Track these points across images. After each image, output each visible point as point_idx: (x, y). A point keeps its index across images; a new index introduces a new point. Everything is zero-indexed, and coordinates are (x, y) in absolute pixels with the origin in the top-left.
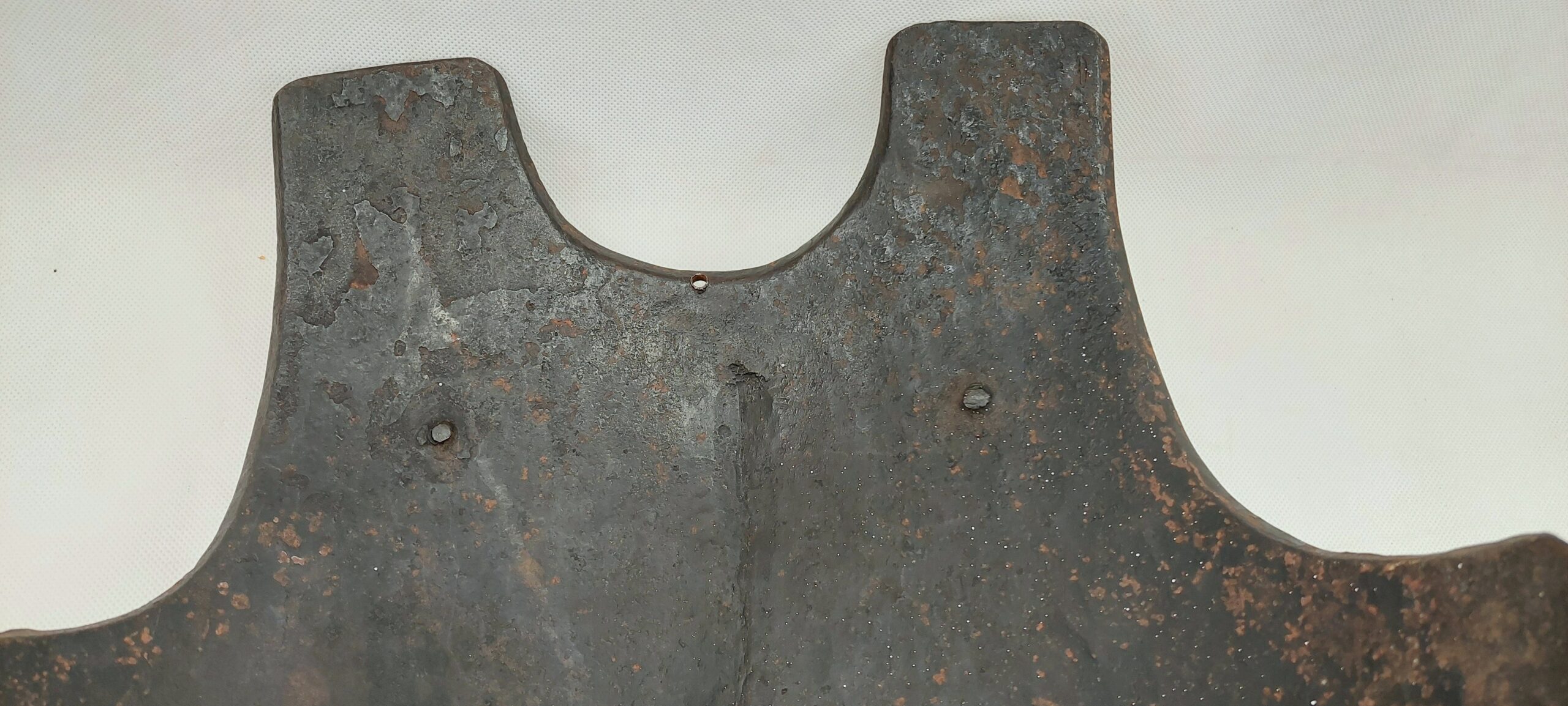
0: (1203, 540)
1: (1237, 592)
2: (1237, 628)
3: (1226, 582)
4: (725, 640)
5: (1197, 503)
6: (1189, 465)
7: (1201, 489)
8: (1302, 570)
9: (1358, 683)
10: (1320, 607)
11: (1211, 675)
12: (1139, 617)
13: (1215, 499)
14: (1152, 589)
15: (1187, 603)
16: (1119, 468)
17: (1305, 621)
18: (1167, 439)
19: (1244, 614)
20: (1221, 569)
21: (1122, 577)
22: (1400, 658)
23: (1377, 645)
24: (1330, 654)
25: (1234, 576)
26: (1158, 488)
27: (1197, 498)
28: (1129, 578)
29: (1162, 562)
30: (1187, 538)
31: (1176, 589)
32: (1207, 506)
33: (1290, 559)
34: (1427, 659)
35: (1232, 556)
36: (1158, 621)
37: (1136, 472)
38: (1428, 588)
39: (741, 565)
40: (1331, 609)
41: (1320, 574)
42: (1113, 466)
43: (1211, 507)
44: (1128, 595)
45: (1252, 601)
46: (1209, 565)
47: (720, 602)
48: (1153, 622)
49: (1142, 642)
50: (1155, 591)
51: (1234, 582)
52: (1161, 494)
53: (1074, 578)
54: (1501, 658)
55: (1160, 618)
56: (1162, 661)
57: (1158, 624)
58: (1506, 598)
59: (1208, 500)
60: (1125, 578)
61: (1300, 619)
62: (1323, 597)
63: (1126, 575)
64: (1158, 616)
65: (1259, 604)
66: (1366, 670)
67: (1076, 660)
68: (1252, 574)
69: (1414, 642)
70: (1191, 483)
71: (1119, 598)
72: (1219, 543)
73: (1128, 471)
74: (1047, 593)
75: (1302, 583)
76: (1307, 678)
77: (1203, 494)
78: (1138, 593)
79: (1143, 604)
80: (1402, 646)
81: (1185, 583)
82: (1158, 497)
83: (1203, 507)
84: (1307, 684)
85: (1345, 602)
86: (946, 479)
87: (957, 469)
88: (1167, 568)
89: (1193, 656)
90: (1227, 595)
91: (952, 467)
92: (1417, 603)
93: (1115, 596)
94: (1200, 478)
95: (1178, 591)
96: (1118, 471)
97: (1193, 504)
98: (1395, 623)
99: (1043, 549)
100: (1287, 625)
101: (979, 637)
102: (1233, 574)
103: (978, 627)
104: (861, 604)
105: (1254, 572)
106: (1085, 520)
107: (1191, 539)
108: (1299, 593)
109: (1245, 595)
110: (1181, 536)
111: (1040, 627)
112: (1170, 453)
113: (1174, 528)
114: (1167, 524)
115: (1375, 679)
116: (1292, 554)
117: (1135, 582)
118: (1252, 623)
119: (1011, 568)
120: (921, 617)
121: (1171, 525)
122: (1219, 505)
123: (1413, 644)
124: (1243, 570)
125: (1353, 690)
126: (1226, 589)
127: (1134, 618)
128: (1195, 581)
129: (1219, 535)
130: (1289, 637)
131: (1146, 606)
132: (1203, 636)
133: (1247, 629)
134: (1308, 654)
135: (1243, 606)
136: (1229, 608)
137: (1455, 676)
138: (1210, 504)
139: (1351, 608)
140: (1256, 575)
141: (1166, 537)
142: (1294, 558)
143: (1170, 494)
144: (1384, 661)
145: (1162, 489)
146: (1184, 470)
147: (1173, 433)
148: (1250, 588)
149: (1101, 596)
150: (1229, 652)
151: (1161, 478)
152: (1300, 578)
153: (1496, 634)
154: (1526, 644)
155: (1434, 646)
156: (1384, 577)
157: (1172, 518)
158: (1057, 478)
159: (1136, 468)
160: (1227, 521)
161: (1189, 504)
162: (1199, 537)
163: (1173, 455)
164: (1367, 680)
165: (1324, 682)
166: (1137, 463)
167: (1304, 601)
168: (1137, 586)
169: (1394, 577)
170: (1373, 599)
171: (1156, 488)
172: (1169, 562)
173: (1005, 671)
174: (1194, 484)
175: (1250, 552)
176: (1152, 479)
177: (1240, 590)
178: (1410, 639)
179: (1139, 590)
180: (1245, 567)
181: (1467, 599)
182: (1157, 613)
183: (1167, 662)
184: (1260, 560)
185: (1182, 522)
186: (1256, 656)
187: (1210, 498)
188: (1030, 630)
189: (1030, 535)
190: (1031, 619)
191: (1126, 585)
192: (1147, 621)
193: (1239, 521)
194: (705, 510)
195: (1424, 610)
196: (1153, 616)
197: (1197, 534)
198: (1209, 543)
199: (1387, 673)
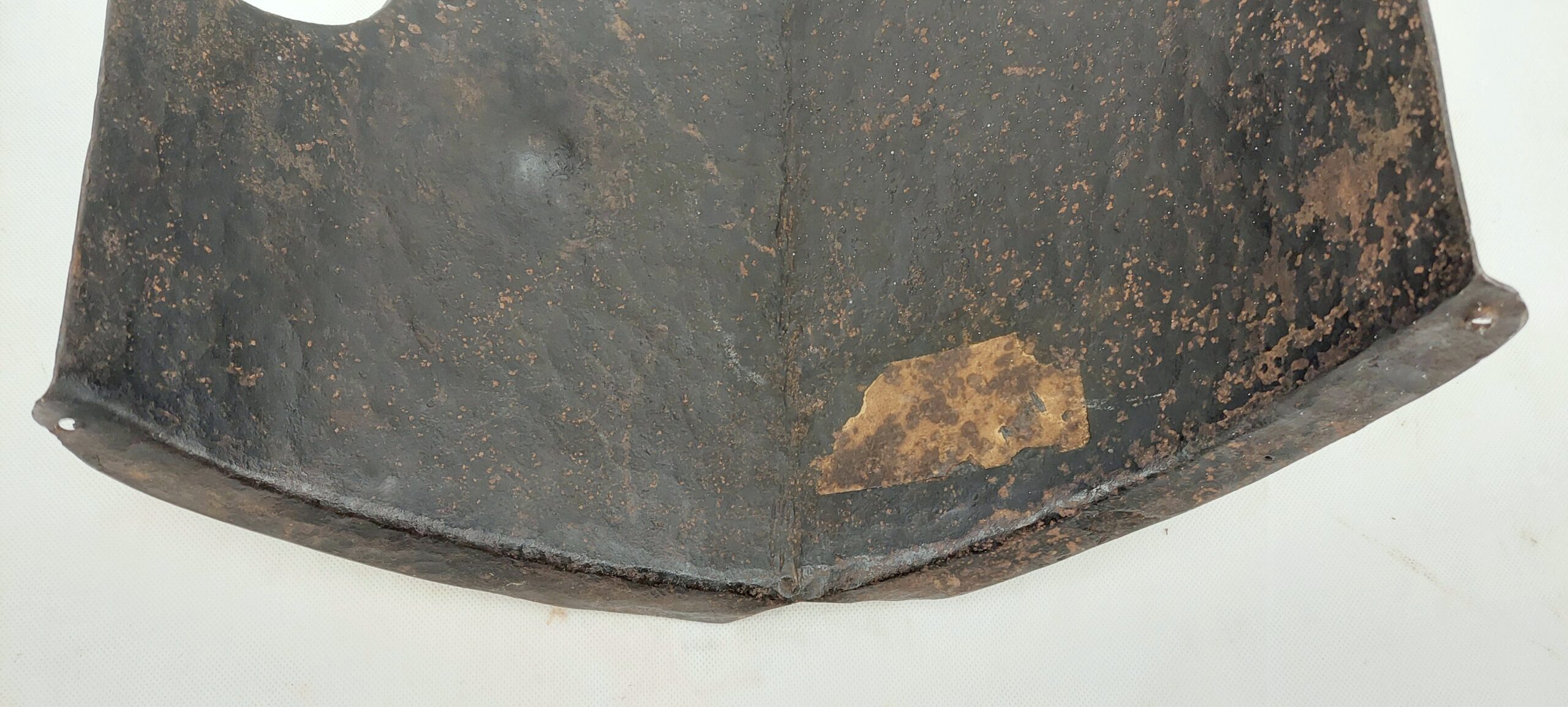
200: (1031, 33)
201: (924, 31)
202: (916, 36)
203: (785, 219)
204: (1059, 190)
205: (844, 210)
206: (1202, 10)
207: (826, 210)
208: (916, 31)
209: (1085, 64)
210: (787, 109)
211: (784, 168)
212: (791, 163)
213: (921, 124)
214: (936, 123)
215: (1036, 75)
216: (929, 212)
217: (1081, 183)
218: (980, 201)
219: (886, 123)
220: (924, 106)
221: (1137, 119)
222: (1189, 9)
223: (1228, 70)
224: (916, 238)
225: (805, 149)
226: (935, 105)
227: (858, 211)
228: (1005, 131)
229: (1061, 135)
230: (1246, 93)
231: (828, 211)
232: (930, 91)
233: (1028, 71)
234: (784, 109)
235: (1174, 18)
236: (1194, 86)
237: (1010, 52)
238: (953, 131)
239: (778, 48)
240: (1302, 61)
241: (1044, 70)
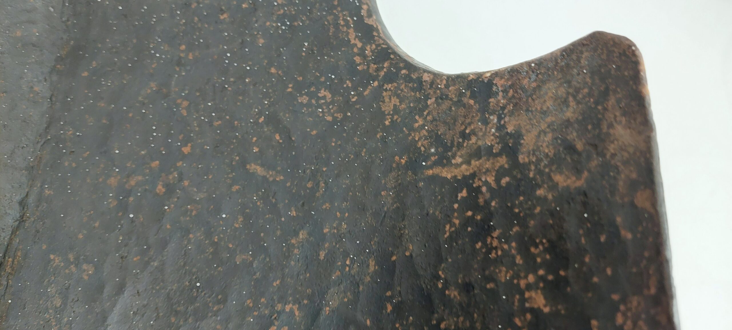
0: (376, 68)
1: (390, 99)
2: (385, 121)
3: (384, 94)
4: (31, 114)
5: (376, 46)
6: (376, 24)
7: (380, 37)
8: (432, 83)
9: (454, 149)
10: (438, 105)
11: (364, 150)
12: (326, 115)
13: (387, 44)
14: (338, 98)
15: (358, 107)
16: (331, 22)
17: (428, 114)
18: (365, 7)
19: (392, 112)
20: (383, 85)
21: (320, 90)
22: (484, 130)
23: (470, 124)
24: (439, 133)
25: (390, 90)
26: (354, 36)
27: (377, 43)
28: (325, 91)
29: (348, 82)
30: (365, 67)
31: (353, 98)
32: (382, 47)
33: (426, 77)
34: (500, 128)
35: (390, 78)
36: (338, 118)
37: (342, 26)
38: (510, 83)
39: (55, 66)
40: (445, 105)
41: (443, 85)
42: (328, 21)
43: (385, 48)
44: (323, 101)
45: (398, 104)
46: (376, 84)
47: (32, 87)
48: (335, 118)
49: (326, 131)
50: (340, 99)
51: (390, 93)
52: (355, 39)
53: (289, 90)
54: (549, 119)
55: (340, 116)
56: (336, 143)
57: (338, 119)
58: (560, 79)
59: (383, 44)
60: (322, 91)
61: (425, 113)
62: (443, 97)
63: (323, 89)
64: (339, 114)
65: (402, 105)
66: (461, 140)
67: (281, 141)
68: (401, 88)
69: (494, 119)
70: (375, 34)
71: (316, 103)
72: (385, 70)
73: (337, 26)
74: (270, 98)
75: (431, 92)
76: (423, 149)
77: (381, 40)
78: (329, 101)
79: (331, 107)
80: (486, 122)
81: (359, 95)
82: (353, 42)
83: (379, 48)
84: (423, 152)
85: (455, 99)
86: (216, 22)
87: (225, 16)
88: (350, 85)
89: (356, 139)
90: (384, 102)
91: (222, 14)
92: (501, 94)
93: (313, 101)
94: (381, 32)
95: (354, 100)
96: (330, 24)
97: (374, 46)
98: (485, 109)
99: (273, 70)
100: (417, 117)
101: (220, 125)
102: (390, 88)
103: (220, 118)
104: (140, 98)
105: (403, 86)
106: (304, 54)
107: (368, 68)
108: (427, 97)
109: (395, 101)
110: (362, 66)
111: (261, 120)
112: (365, 15)
113: (359, 61)
114: (355, 59)
115: (465, 145)
116: (428, 74)
117: (329, 93)
118: (396, 117)
119: (249, 82)
120: (182, 110)
121: (358, 59)
122: (389, 47)
123: (493, 120)
124: (396, 85)
125: (450, 154)
126: (383, 97)
127: (324, 116)
128: (366, 93)
129: (386, 65)
130: (416, 125)
131: (332, 108)
132: (364, 127)
133: (392, 121)
134: (426, 134)
135: (392, 108)
136: (383, 109)
137: (518, 136)
138: (384, 46)
139: (459, 103)
140: (404, 88)
141: (353, 65)
142: (429, 77)
143: (360, 40)
144: (473, 133)
145: (357, 36)
146: (372, 26)
147: (370, 4)
148: (398, 96)
149: (305, 101)
150: (378, 136)
151: (356, 30)
152: (429, 89)
153: (549, 104)
154: (568, 106)
155: (507, 119)
156: (483, 81)
157: (358, 55)
158: (290, 26)
159: (342, 23)
160: (392, 56)
161: (371, 46)
162: (373, 66)
163: (366, 17)
164: (460, 146)
165: (433, 150)
166: (344, 20)
167: (429, 102)
168: (329, 96)
169: (489, 80)
170: (473, 96)
171: (352, 35)
172: (352, 81)
173: (232, 147)
174: (376, 34)
175: (403, 74)
176: (351, 31)
177: (392, 98)
178: (492, 117)
179: (330, 98)
180: (398, 83)
181: (534, 85)
182: (338, 113)
183: (339, 143)
184: (408, 79)
185: (364, 57)
186: (394, 137)
187: (385, 44)
188: (255, 122)
189: (266, 61)
190: (257, 114)
191: (323, 95)
192: (331, 118)
193: (399, 56)
194: (33, 22)
195: (504, 97)
196: (335, 115)
197: (372, 65)
198: (378, 70)
199: (474, 139)
200: (277, 137)
201: (185, 103)
202: (178, 106)
203: (10, 259)
204: (273, 307)
205: (72, 263)
206: (424, 180)
207: (54, 260)
208: (179, 101)
209: (318, 184)
210: (42, 143)
211: (22, 204)
212: (31, 200)
213: (165, 193)
214: (178, 198)
215: (274, 180)
216: (153, 288)
217: (294, 307)
218: (202, 292)
219: (133, 183)
220: (171, 177)
221: (352, 261)
222: (413, 173)
223: (440, 259)
224: (135, 314)
225: (49, 189)
226: (181, 179)
227: (86, 268)
228: (237, 226)
229: (284, 249)
230: (453, 293)
231: (57, 261)
232: (179, 164)
233: (269, 173)
234: (38, 142)
235: (398, 175)
236: (407, 254)
237: (256, 150)
238: (192, 211)
239: (46, 80)
240: (516, 301)
241: (282, 178)
